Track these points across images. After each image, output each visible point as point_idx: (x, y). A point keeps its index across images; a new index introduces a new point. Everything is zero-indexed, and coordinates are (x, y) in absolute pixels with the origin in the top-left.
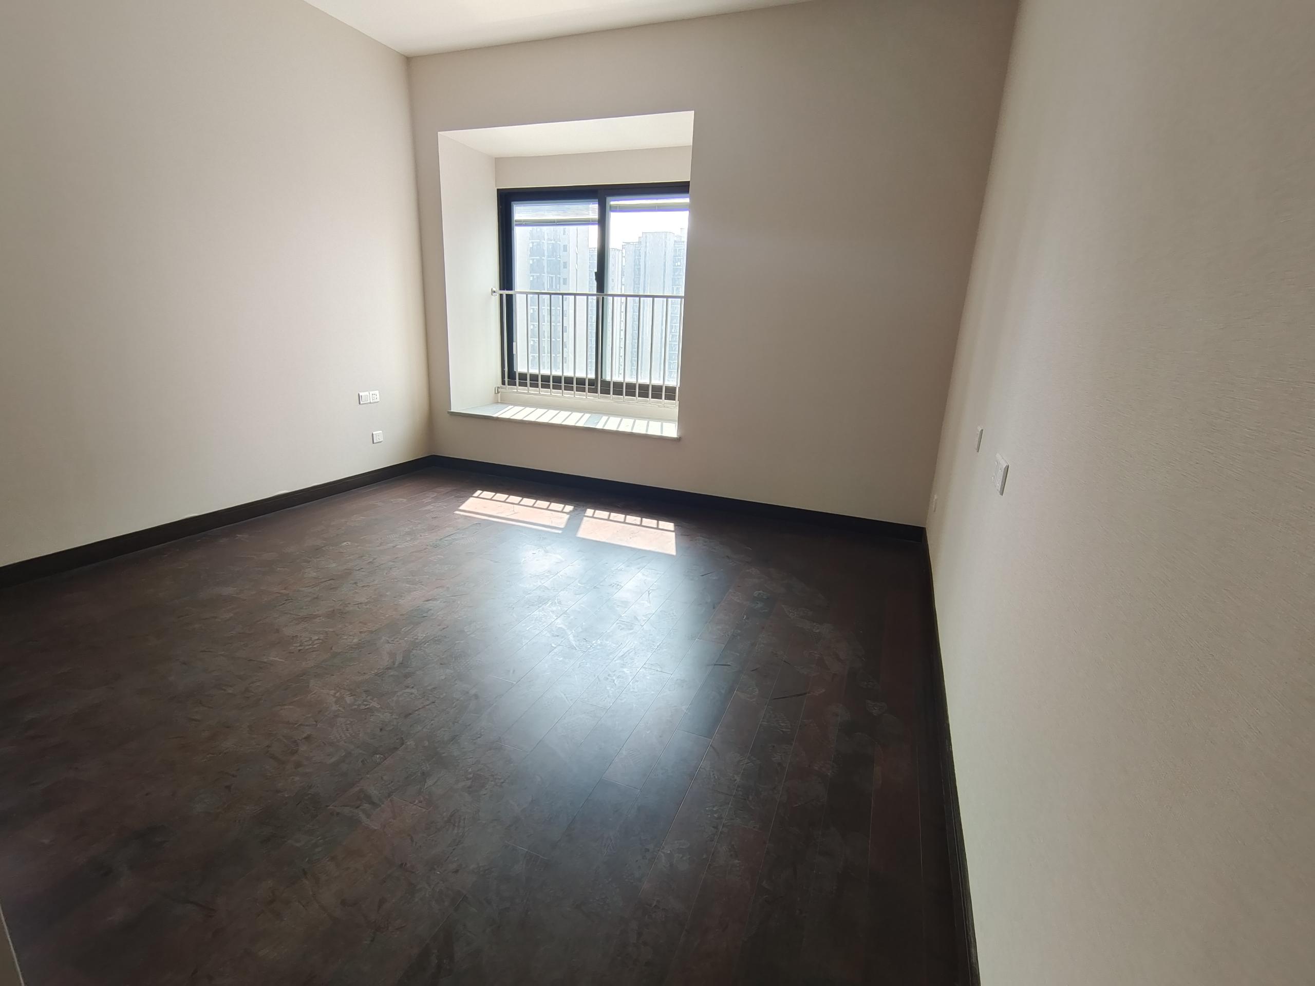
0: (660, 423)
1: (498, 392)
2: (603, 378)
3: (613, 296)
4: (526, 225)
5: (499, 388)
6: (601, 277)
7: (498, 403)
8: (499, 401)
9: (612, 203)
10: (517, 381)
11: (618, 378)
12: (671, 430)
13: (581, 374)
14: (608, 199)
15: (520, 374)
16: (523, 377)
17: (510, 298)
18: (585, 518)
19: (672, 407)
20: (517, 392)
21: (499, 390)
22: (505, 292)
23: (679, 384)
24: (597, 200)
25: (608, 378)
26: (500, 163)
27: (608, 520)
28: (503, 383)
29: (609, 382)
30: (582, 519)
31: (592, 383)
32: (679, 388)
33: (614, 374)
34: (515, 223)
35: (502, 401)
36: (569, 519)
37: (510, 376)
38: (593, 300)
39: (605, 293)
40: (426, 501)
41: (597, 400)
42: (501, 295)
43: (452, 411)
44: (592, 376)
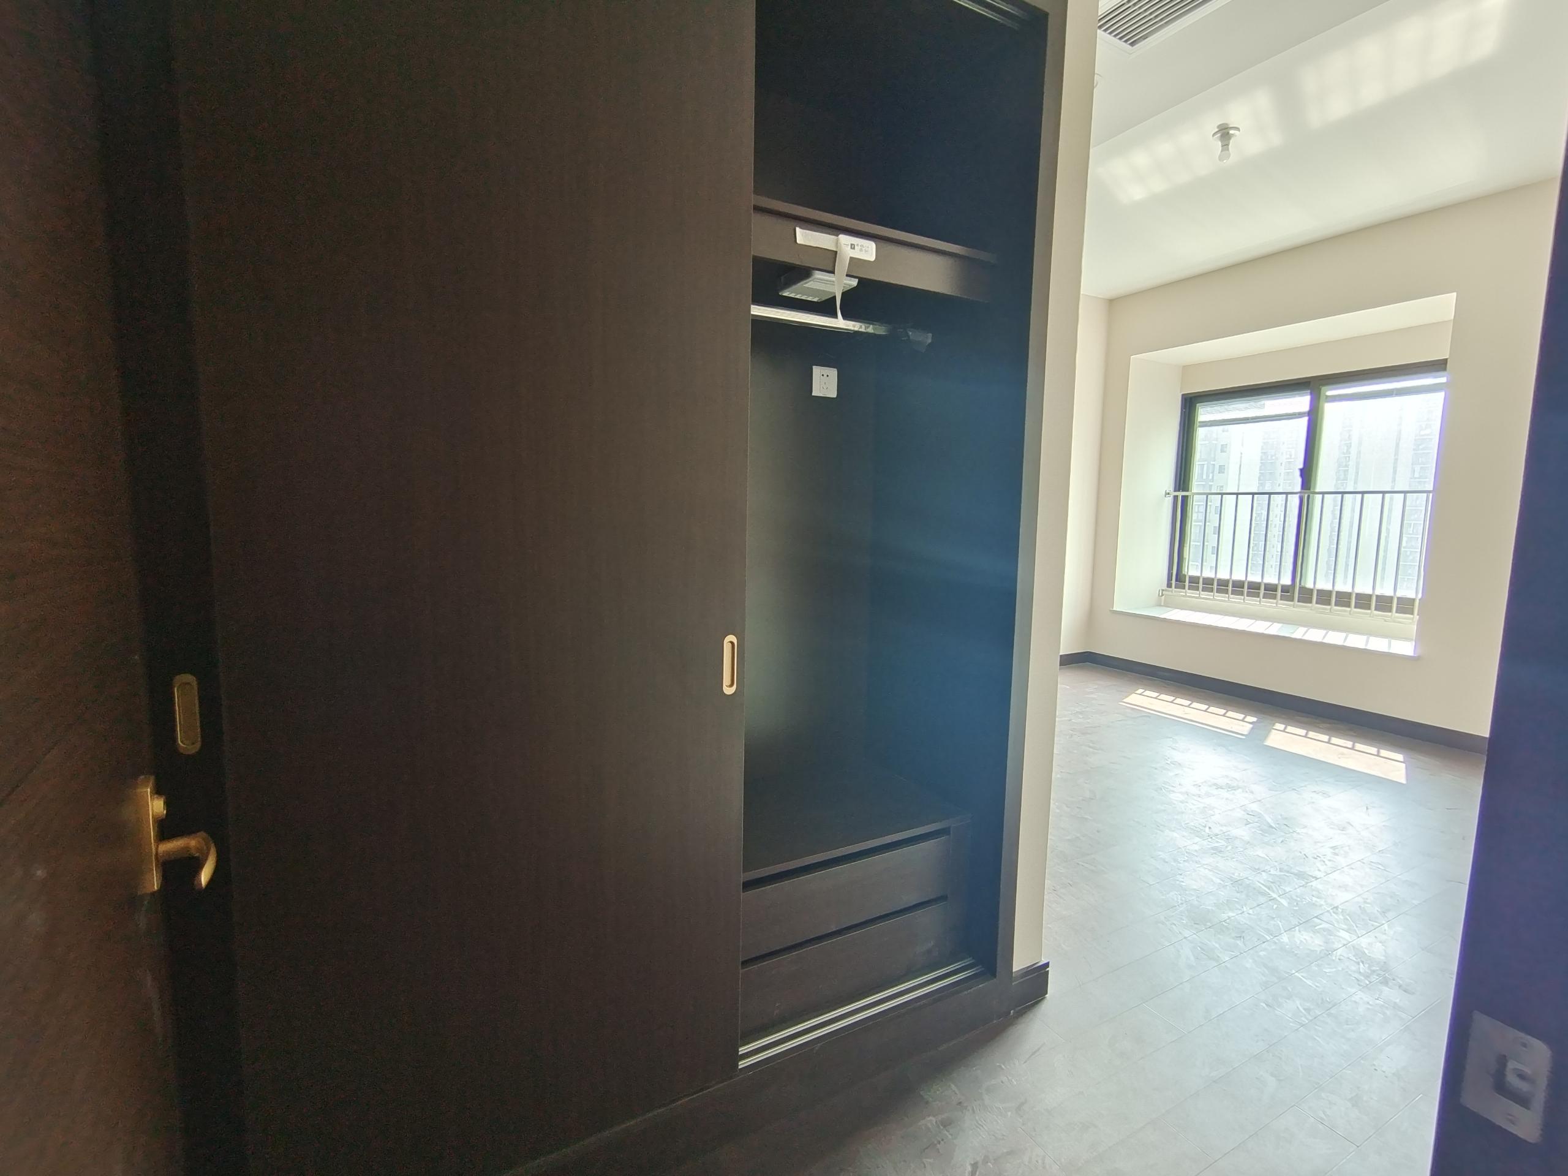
0: (1387, 640)
1: (1162, 595)
2: (1302, 584)
3: (1323, 493)
4: (1211, 425)
5: (1163, 590)
6: (1307, 473)
7: (1160, 606)
8: (1162, 604)
9: (1329, 393)
10: (1187, 583)
11: (1324, 584)
12: (1406, 648)
13: (1271, 579)
14: (1323, 389)
15: (1191, 577)
16: (1194, 580)
17: (1185, 499)
18: (1273, 731)
19: (1410, 623)
20: (1186, 596)
21: (1164, 592)
22: (1180, 494)
23: (1420, 596)
24: (1309, 391)
25: (1309, 584)
26: (1186, 370)
27: (1305, 736)
28: (1169, 585)
29: (1312, 590)
30: (1269, 731)
31: (1286, 589)
32: (1420, 600)
33: (1317, 579)
34: (1198, 424)
35: (1168, 605)
36: (1252, 728)
37: (1177, 577)
38: (1294, 501)
39: (1312, 490)
40: (1088, 690)
41: (1292, 608)
42: (1176, 497)
43: (1114, 609)
44: (1286, 580)
